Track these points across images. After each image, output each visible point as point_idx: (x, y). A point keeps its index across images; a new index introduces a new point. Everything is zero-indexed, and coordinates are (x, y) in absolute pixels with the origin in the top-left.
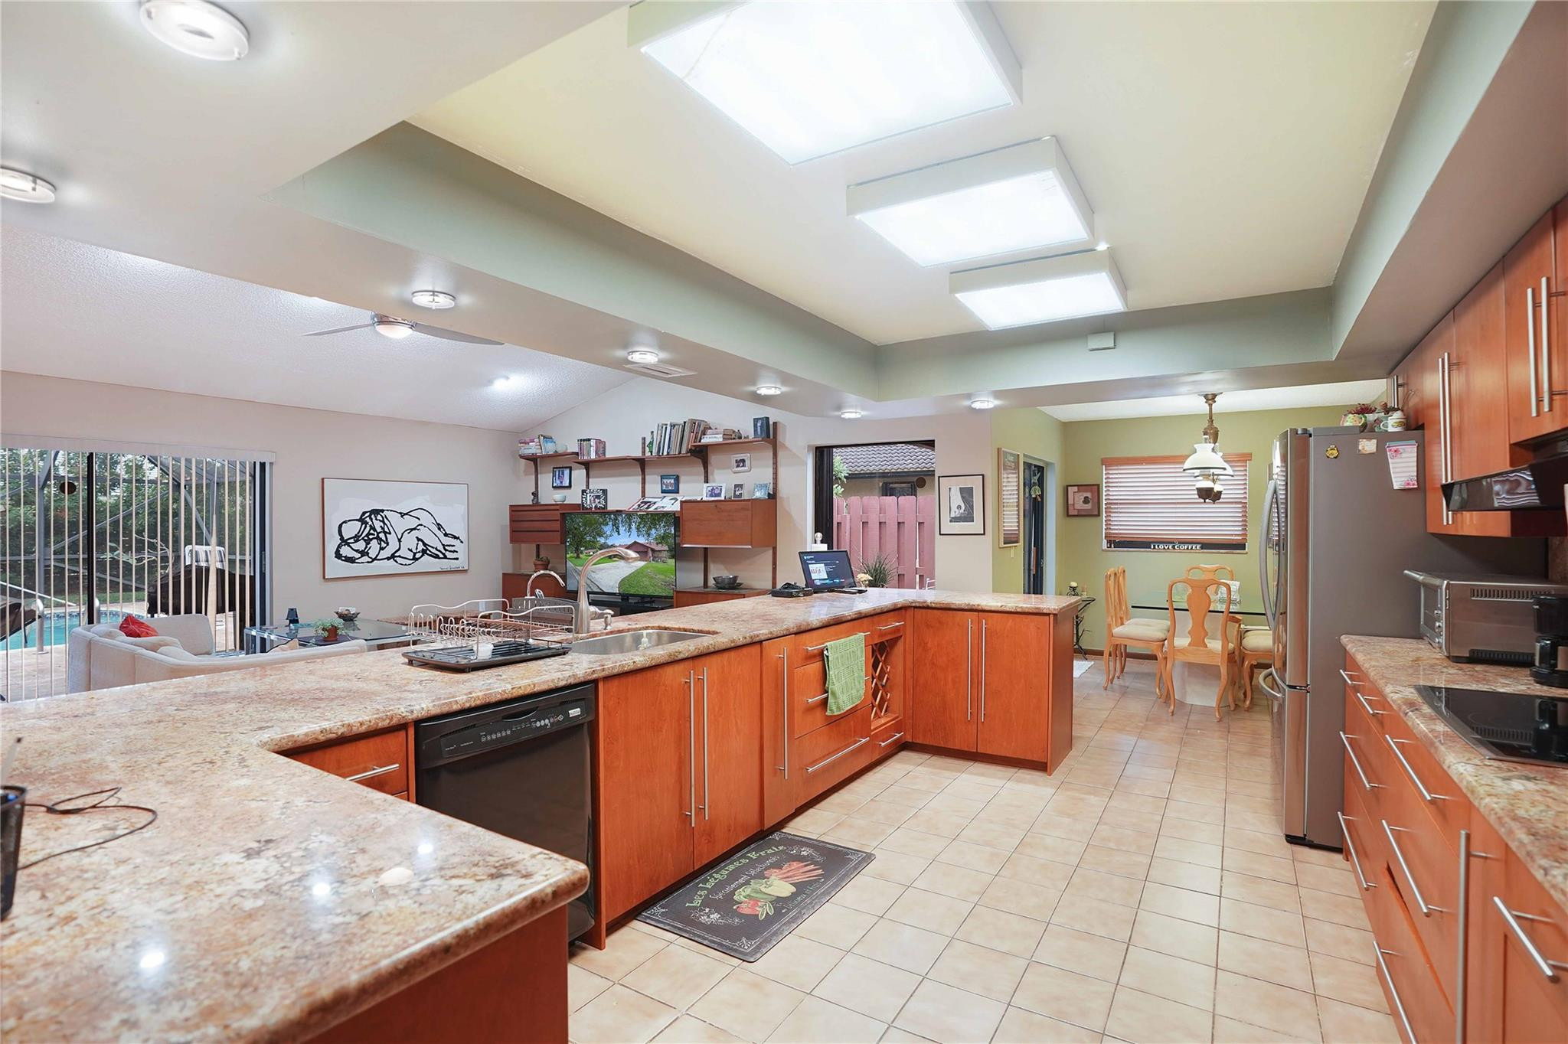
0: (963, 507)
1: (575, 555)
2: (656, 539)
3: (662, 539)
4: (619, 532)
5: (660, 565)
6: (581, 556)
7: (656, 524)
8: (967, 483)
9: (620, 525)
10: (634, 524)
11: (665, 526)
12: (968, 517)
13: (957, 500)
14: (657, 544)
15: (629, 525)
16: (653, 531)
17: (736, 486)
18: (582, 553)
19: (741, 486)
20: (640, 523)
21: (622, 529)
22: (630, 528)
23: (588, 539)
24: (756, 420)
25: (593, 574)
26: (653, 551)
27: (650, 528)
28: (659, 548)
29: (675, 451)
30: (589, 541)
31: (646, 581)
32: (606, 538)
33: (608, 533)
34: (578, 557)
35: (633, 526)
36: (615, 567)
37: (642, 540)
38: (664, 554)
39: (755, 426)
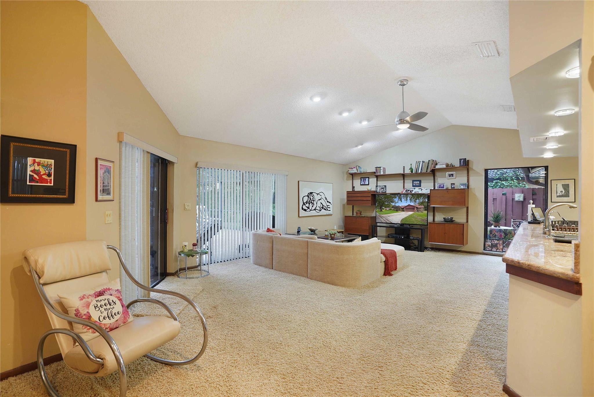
0: (564, 191)
1: (380, 210)
2: (419, 203)
3: (422, 203)
4: (401, 201)
5: (420, 213)
6: (383, 210)
7: (419, 198)
8: (566, 182)
9: (402, 198)
10: (409, 198)
11: (423, 199)
12: (567, 195)
13: (560, 189)
14: (419, 205)
15: (407, 198)
16: (418, 200)
17: (452, 184)
18: (383, 209)
19: (454, 184)
20: (411, 197)
21: (403, 200)
22: (407, 199)
23: (386, 203)
24: (460, 160)
25: (388, 217)
26: (417, 208)
27: (416, 199)
28: (420, 207)
29: (424, 171)
30: (387, 204)
31: (413, 219)
32: (395, 203)
33: (396, 201)
34: (381, 211)
35: (408, 199)
36: (399, 215)
37: (412, 204)
38: (422, 209)
39: (460, 162)
